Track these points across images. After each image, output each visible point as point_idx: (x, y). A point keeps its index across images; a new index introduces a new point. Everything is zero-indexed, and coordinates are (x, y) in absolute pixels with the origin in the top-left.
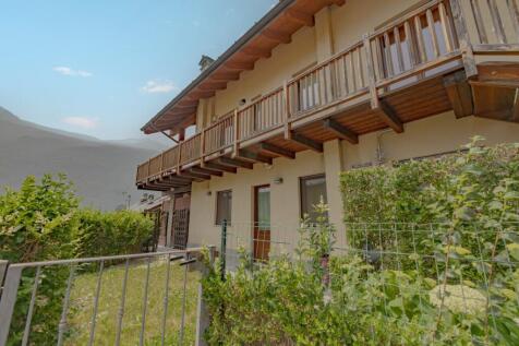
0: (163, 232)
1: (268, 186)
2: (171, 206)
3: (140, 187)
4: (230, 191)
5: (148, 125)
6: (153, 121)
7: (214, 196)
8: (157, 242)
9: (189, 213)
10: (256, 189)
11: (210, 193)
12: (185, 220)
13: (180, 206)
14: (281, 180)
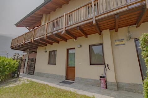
0: (22, 67)
1: (74, 48)
2: (27, 57)
3: (12, 49)
4: (56, 51)
5: (18, 23)
6: (21, 21)
7: (48, 52)
8: (19, 72)
9: (35, 59)
10: (68, 50)
11: (46, 52)
12: (34, 62)
13: (32, 57)
14: (81, 46)
